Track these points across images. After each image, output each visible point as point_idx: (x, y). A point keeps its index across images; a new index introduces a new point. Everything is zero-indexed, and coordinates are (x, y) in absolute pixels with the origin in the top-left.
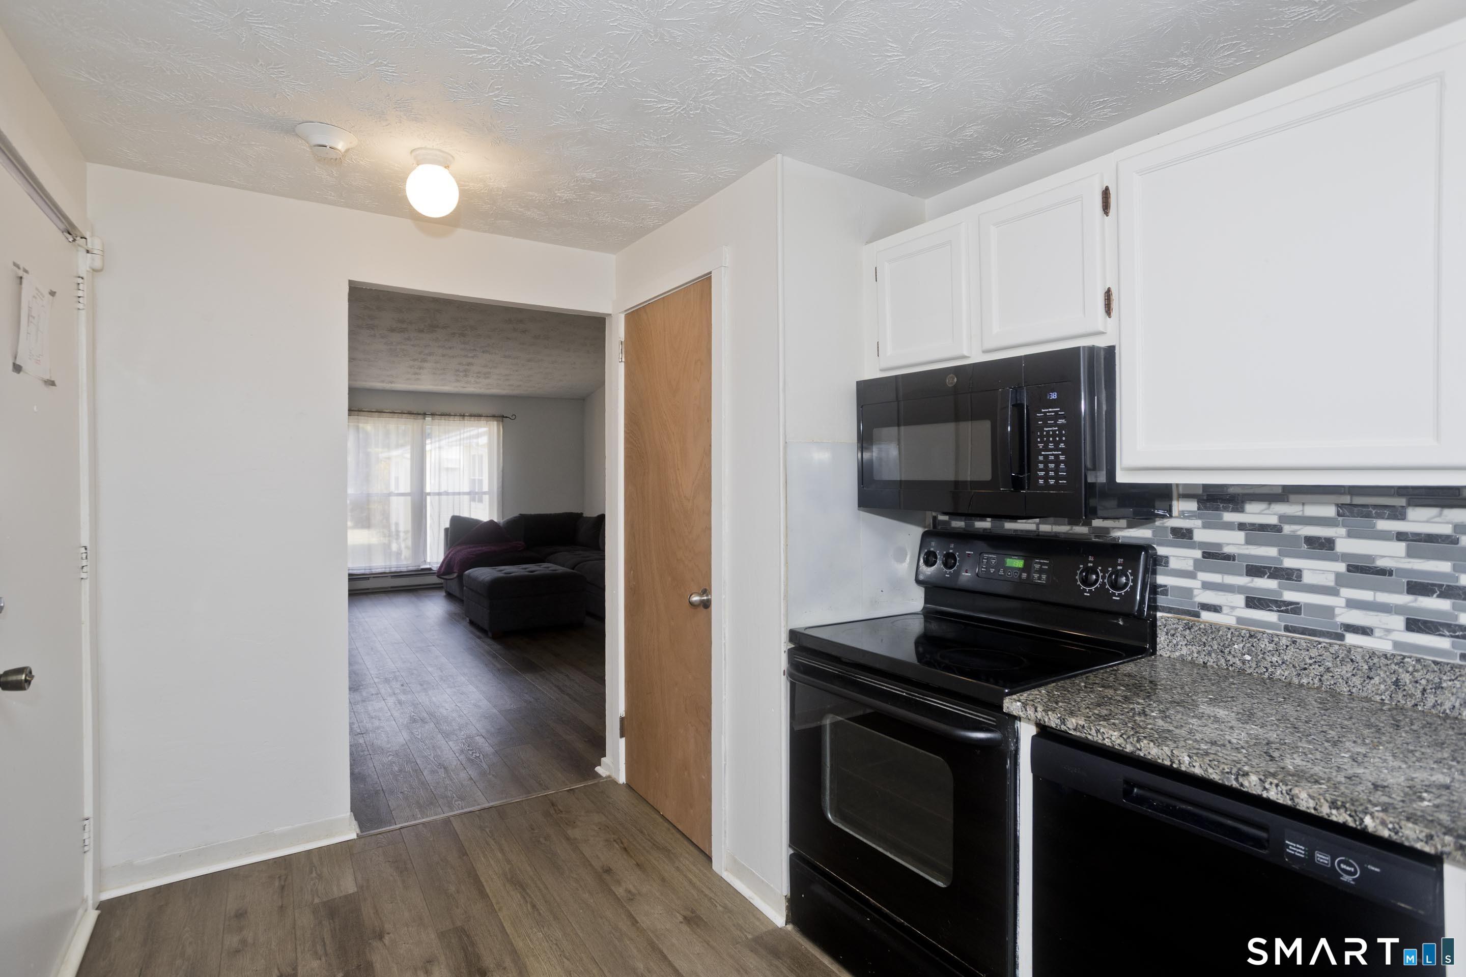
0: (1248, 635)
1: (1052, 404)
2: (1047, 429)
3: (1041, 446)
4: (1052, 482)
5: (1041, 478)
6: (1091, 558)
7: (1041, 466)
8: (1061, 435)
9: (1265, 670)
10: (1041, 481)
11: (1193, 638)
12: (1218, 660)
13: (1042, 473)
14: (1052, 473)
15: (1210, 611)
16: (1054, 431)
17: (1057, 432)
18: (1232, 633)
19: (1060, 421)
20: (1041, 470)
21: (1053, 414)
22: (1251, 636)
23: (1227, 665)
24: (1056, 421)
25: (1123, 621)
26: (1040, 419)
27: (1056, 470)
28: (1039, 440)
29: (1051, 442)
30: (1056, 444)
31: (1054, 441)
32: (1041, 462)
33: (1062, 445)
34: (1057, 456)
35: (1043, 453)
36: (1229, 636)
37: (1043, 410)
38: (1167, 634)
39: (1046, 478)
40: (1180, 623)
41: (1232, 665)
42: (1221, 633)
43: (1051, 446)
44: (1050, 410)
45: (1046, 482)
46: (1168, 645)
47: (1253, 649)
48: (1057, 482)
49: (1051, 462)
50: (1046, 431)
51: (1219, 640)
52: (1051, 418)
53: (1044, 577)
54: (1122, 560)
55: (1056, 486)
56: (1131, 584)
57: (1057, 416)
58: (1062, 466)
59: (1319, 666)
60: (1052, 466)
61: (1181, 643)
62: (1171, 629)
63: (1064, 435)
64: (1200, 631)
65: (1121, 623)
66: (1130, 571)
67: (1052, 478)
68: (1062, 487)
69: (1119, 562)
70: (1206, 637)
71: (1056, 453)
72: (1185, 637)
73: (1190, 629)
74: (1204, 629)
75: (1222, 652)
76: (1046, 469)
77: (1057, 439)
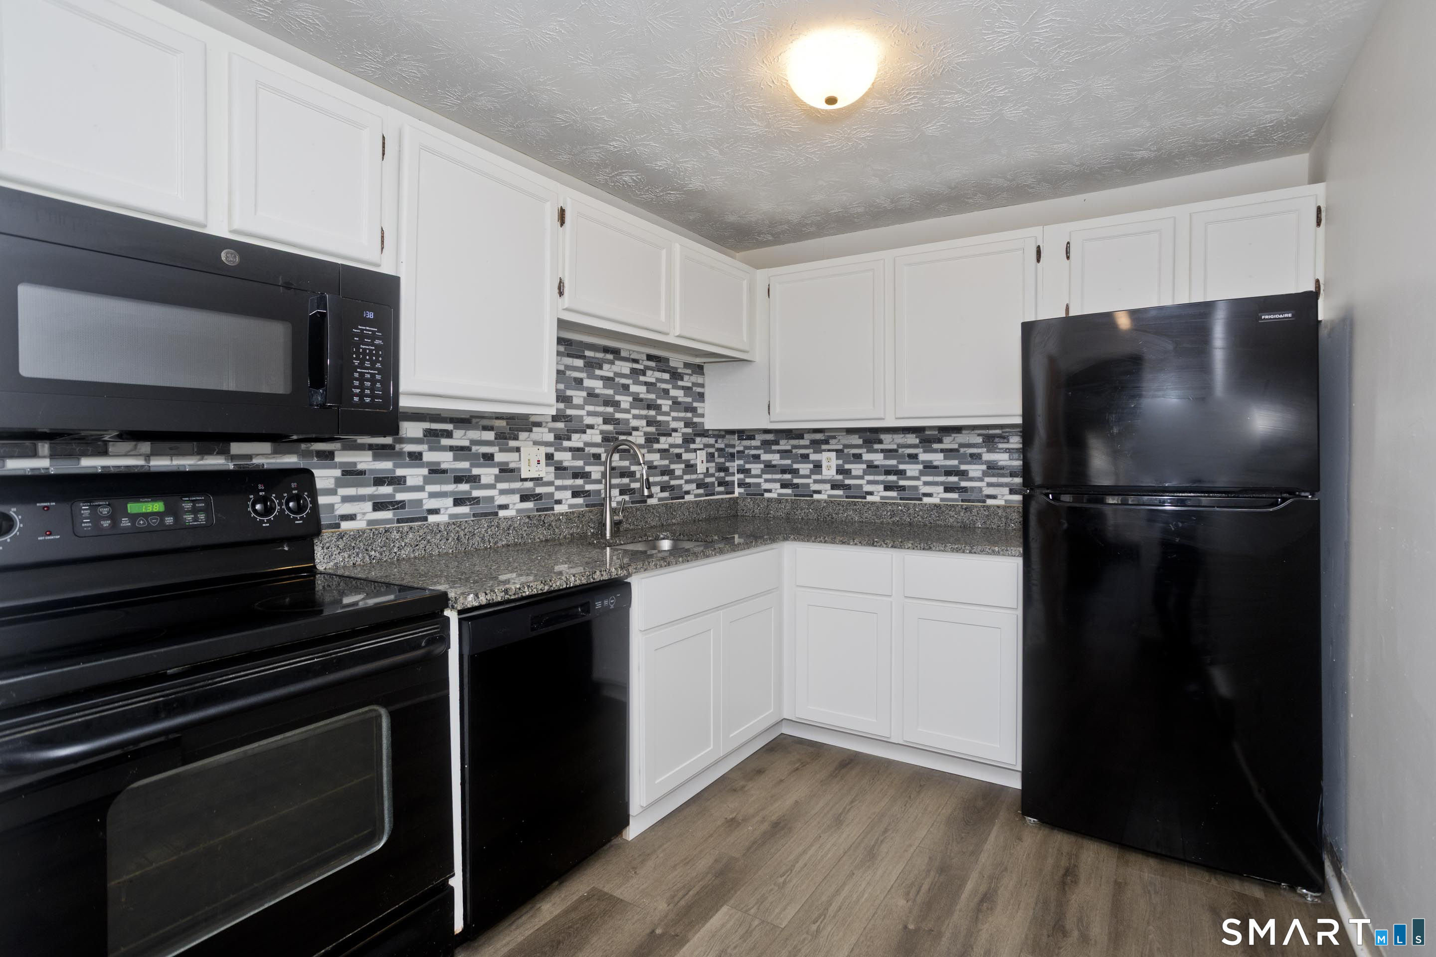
0: (384, 531)
1: (368, 322)
2: (364, 347)
3: (356, 362)
4: (368, 400)
5: (356, 395)
6: (260, 487)
7: (356, 383)
8: (377, 356)
9: (395, 555)
10: (356, 399)
11: (345, 546)
12: (364, 557)
13: (358, 391)
14: (367, 392)
15: (348, 520)
16: (371, 350)
17: (374, 352)
18: (374, 532)
19: (377, 342)
20: (356, 387)
21: (370, 333)
22: (386, 531)
23: (370, 560)
24: (373, 340)
25: (288, 546)
26: (357, 335)
27: (372, 389)
28: (354, 356)
29: (368, 360)
30: (373, 363)
31: (370, 360)
32: (356, 379)
33: (378, 365)
34: (373, 375)
35: (358, 370)
36: (372, 536)
37: (360, 327)
38: (323, 548)
39: (361, 395)
40: (334, 535)
41: (373, 559)
42: (365, 535)
43: (367, 364)
44: (367, 328)
45: (361, 399)
46: (324, 559)
47: (387, 541)
48: (372, 400)
49: (367, 380)
50: (362, 348)
51: (364, 541)
52: (368, 337)
53: (202, 516)
54: (295, 484)
55: (372, 405)
56: (310, 505)
57: (373, 337)
58: (378, 385)
59: (424, 540)
60: (368, 384)
61: (335, 553)
62: (327, 543)
63: (380, 356)
64: (350, 537)
65: (286, 549)
66: (306, 493)
67: (367, 396)
68: (378, 405)
69: (293, 486)
70: (354, 542)
71: (372, 372)
72: (338, 547)
73: (342, 538)
74: (353, 535)
75: (367, 550)
76: (362, 387)
77: (374, 358)
